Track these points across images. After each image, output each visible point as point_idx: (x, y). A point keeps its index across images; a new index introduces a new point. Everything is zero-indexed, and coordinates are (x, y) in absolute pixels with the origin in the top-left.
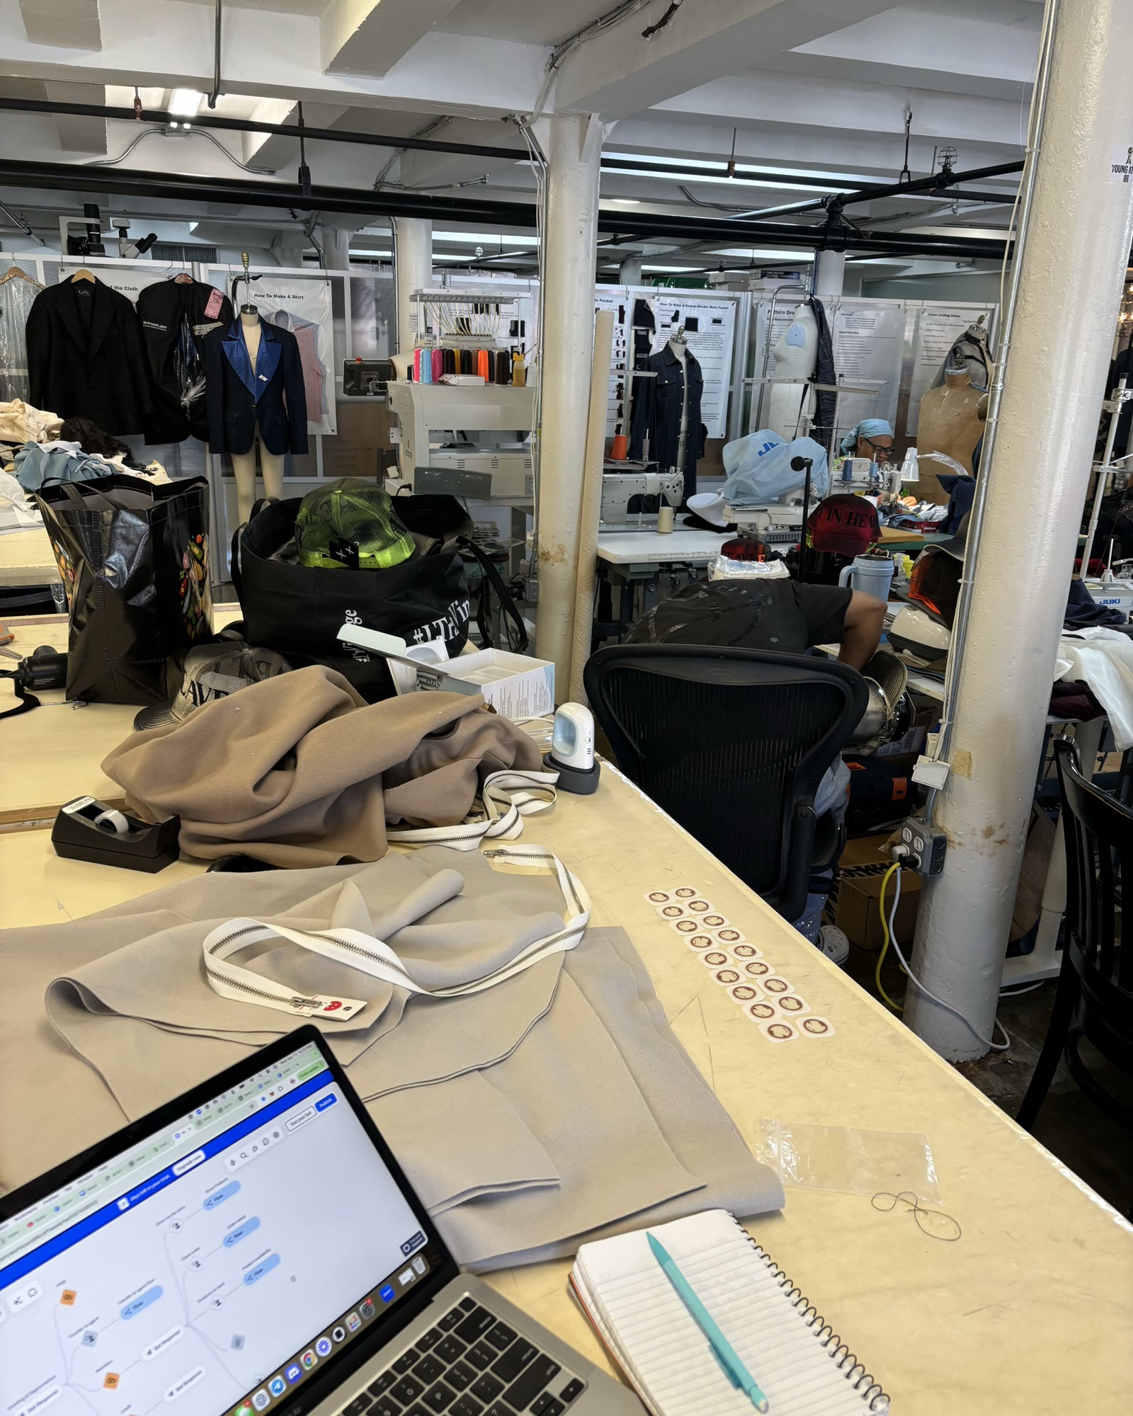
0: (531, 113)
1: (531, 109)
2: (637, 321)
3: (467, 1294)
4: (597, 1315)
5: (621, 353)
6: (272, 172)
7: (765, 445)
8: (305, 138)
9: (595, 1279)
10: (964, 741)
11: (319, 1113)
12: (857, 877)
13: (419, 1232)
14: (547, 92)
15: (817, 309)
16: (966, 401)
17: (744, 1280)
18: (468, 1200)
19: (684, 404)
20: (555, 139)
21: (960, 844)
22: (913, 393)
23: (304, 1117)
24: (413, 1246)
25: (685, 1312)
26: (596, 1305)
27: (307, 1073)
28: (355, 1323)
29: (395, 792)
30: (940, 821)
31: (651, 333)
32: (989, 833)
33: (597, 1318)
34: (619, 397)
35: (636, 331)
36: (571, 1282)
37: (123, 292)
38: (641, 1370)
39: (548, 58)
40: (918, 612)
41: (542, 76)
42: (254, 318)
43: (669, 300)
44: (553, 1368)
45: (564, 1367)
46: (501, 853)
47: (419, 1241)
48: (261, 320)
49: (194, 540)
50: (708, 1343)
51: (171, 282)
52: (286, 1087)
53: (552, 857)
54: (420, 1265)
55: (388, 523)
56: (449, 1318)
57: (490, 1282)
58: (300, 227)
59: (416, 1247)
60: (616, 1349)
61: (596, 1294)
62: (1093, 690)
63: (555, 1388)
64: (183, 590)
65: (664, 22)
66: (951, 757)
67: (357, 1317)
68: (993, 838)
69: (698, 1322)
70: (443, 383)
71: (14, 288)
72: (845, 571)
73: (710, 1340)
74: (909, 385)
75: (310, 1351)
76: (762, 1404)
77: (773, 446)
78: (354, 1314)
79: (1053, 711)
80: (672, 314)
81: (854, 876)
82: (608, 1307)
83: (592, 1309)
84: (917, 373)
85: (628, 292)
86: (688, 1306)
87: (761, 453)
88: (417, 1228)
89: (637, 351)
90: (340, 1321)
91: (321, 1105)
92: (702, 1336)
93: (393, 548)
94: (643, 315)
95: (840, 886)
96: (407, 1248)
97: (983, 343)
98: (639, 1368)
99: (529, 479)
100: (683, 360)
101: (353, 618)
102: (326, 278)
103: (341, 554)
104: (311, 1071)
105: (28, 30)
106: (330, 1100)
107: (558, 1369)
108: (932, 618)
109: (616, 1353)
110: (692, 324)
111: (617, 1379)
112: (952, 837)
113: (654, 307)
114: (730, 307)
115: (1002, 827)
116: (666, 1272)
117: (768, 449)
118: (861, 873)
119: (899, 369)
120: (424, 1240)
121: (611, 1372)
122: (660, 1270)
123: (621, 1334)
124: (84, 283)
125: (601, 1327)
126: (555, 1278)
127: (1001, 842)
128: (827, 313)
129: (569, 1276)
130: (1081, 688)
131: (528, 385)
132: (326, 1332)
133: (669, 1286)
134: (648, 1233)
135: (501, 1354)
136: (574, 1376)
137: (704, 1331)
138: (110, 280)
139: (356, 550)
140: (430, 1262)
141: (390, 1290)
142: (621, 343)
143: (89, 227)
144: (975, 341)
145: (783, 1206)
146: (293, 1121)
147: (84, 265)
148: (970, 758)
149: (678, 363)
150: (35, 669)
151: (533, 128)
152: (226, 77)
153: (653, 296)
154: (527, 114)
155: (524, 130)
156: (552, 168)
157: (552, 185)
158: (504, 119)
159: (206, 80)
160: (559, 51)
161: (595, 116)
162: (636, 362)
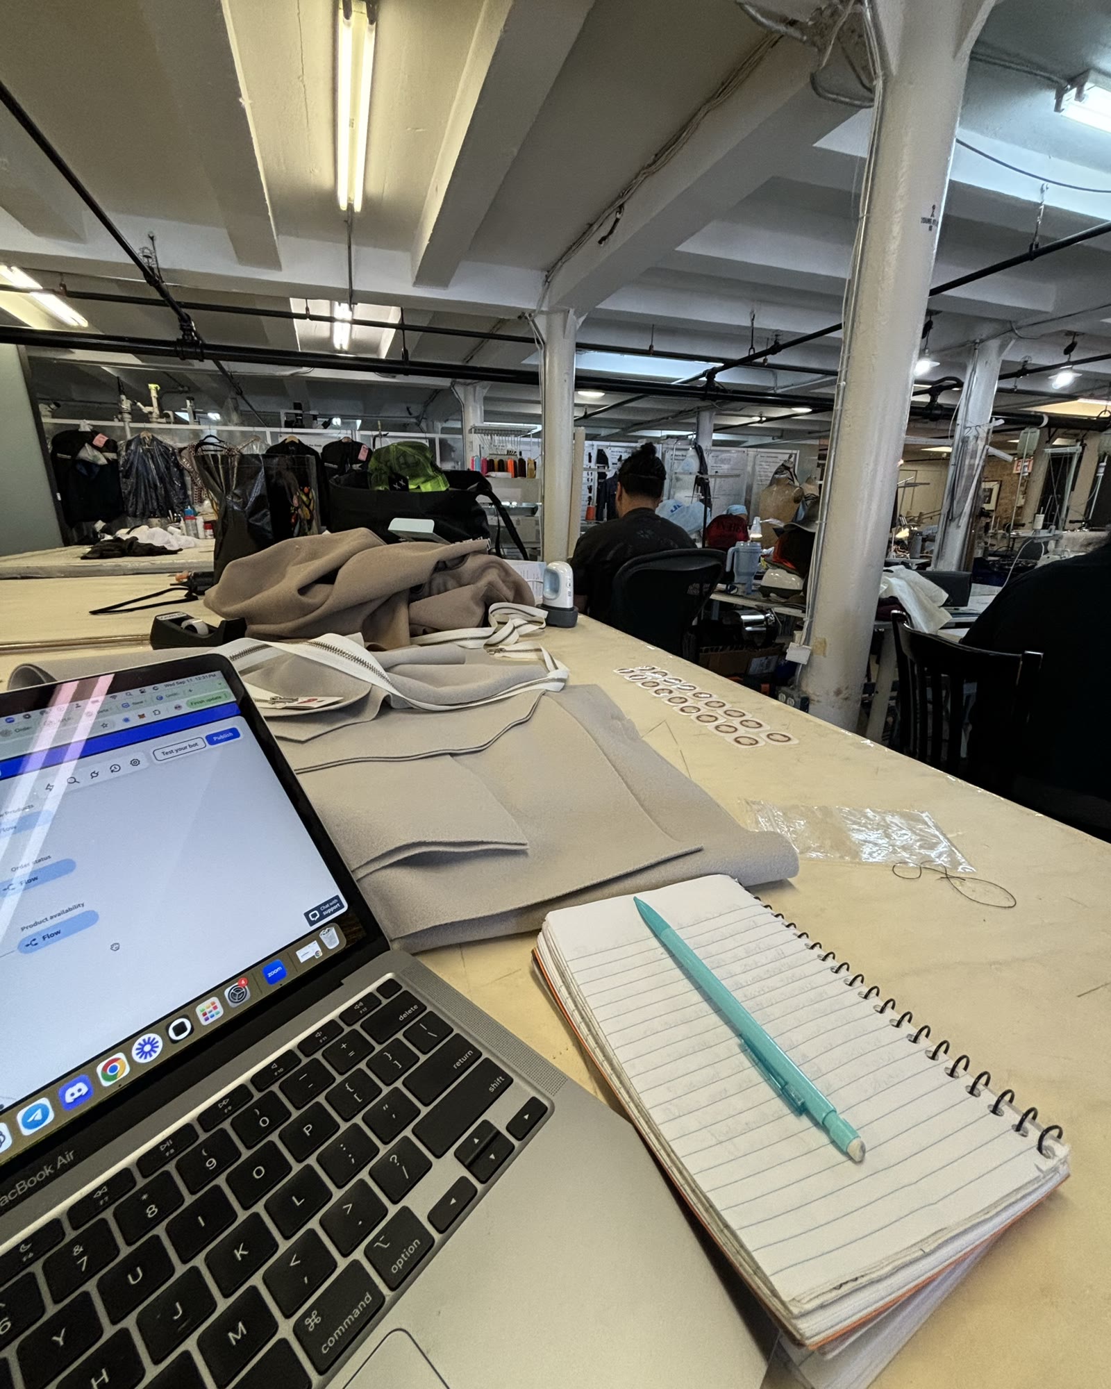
0: (534, 311)
1: (535, 308)
2: (598, 461)
3: (389, 976)
4: (570, 1001)
7: (675, 507)
8: (406, 331)
9: (566, 953)
10: (819, 632)
11: (209, 746)
13: (337, 897)
14: (544, 297)
15: (699, 450)
16: (787, 492)
17: (771, 954)
18: (405, 859)
20: (549, 327)
21: (818, 701)
22: (753, 501)
23: (186, 748)
24: (325, 913)
25: (696, 997)
26: (568, 988)
27: (202, 702)
28: (212, 1014)
29: (416, 605)
30: (804, 688)
32: (838, 693)
33: (569, 1006)
36: (535, 960)
37: (314, 448)
38: (638, 1085)
39: (544, 278)
40: (779, 570)
41: (540, 289)
43: (616, 449)
44: (500, 1079)
45: (516, 1080)
46: (501, 650)
47: (335, 907)
49: (303, 490)
50: (737, 1040)
51: (340, 442)
52: (167, 711)
53: (540, 650)
54: (331, 938)
55: (429, 465)
56: (357, 1007)
57: (428, 963)
58: (414, 420)
59: (328, 915)
60: (598, 1051)
61: (568, 974)
62: (901, 602)
63: (500, 1114)
64: (293, 520)
65: (611, 232)
66: (812, 642)
67: (218, 1003)
68: (841, 696)
69: (718, 1010)
71: (254, 447)
72: (731, 550)
73: (740, 1035)
74: (750, 496)
75: (120, 1055)
76: (854, 1147)
77: (679, 507)
78: (215, 999)
79: (878, 618)
82: (585, 990)
83: (563, 993)
84: (755, 490)
85: (593, 445)
86: (699, 988)
87: (672, 511)
88: (333, 890)
89: (599, 478)
90: (187, 1009)
91: (215, 738)
92: (725, 1030)
93: (433, 481)
96: (314, 916)
97: (792, 470)
98: (634, 1081)
99: (538, 532)
103: (396, 486)
104: (209, 700)
105: (239, 257)
106: (231, 734)
107: (508, 1082)
108: (789, 572)
109: (599, 1057)
111: (600, 1097)
112: (813, 697)
113: (608, 452)
115: (847, 688)
116: (664, 945)
117: (676, 509)
119: (745, 487)
120: (342, 906)
121: (590, 1086)
122: (654, 942)
123: (606, 1029)
124: (292, 443)
125: (576, 1018)
126: (516, 957)
127: (846, 699)
128: (706, 457)
129: (533, 952)
130: (894, 601)
131: (537, 477)
132: (159, 1026)
133: (669, 962)
134: (635, 899)
135: (423, 1058)
136: (534, 1094)
137: (728, 1022)
138: (306, 441)
139: (406, 482)
140: (346, 936)
141: (279, 968)
143: (297, 415)
144: (788, 469)
145: (794, 873)
146: (167, 750)
147: (292, 433)
148: (825, 643)
150: (199, 580)
151: (536, 321)
152: (356, 291)
153: (607, 447)
154: (532, 312)
155: (531, 323)
156: (548, 347)
157: (548, 354)
158: (520, 317)
159: (344, 290)
160: (550, 272)
161: (572, 311)
162: (599, 483)
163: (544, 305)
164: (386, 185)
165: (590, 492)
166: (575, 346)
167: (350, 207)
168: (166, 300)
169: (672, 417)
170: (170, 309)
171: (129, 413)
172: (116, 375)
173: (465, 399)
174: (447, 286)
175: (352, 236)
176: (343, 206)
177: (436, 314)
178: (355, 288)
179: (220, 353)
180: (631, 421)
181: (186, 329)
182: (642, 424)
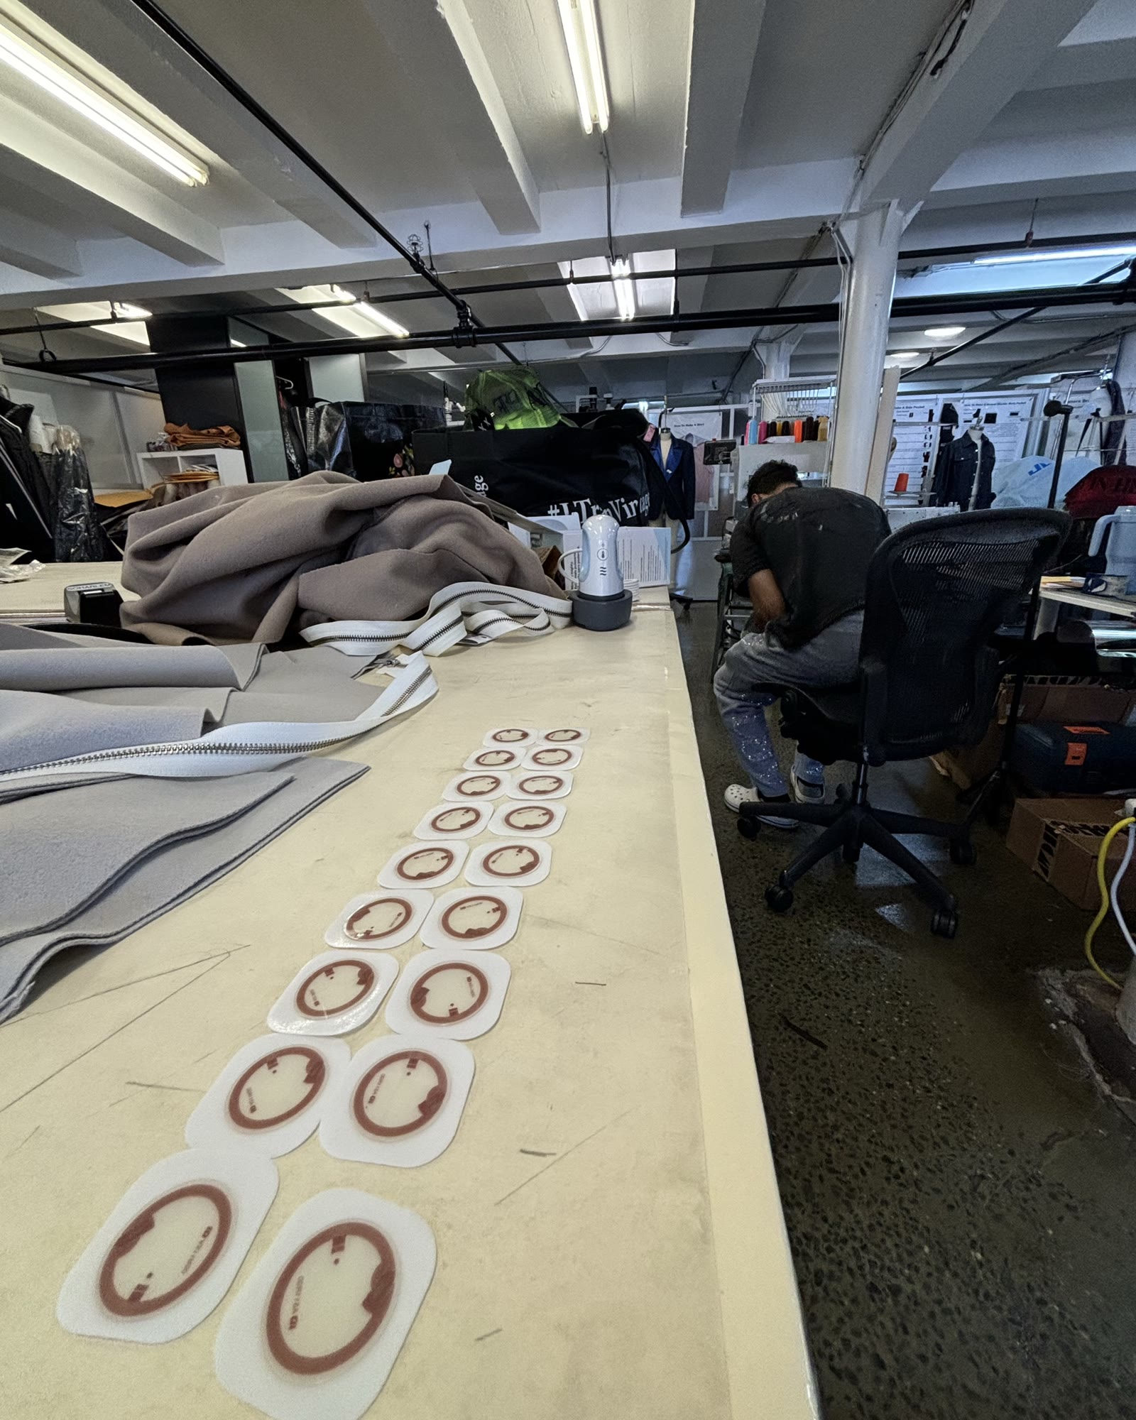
0: (840, 216)
1: (840, 212)
2: (943, 420)
5: (928, 445)
6: (686, 344)
7: (1037, 467)
12: (1081, 834)
14: (855, 192)
15: (1114, 390)
19: (976, 475)
20: (860, 235)
29: (305, 579)
31: (954, 427)
34: (924, 475)
35: (942, 427)
39: (857, 164)
42: (668, 435)
43: (972, 401)
48: (672, 437)
58: (719, 395)
65: (952, 49)
70: (766, 443)
72: (1102, 521)
77: (1044, 465)
80: (974, 412)
81: (1078, 833)
85: (938, 400)
87: (1031, 473)
89: (941, 442)
94: (949, 415)
95: (1058, 840)
100: (979, 443)
101: (481, 484)
102: (719, 411)
110: (991, 418)
113: (959, 407)
114: (1028, 402)
117: (1038, 469)
118: (1088, 831)
128: (1124, 395)
139: (490, 420)
142: (928, 437)
143: (591, 400)
149: (975, 445)
151: (843, 231)
152: (614, 238)
153: (958, 400)
154: (836, 220)
155: (835, 235)
156: (856, 263)
157: (855, 272)
158: (821, 231)
159: (604, 239)
160: (865, 152)
161: (895, 203)
162: (940, 449)
163: (853, 205)
164: (636, 84)
165: (926, 460)
166: (897, 256)
167: (596, 127)
168: (441, 290)
169: (1076, 349)
170: (445, 298)
171: (451, 414)
172: (442, 379)
173: (767, 359)
174: (722, 207)
175: (611, 171)
176: (588, 128)
177: (718, 249)
178: (614, 234)
179: (501, 335)
180: (1008, 364)
181: (463, 315)
182: (1024, 366)
